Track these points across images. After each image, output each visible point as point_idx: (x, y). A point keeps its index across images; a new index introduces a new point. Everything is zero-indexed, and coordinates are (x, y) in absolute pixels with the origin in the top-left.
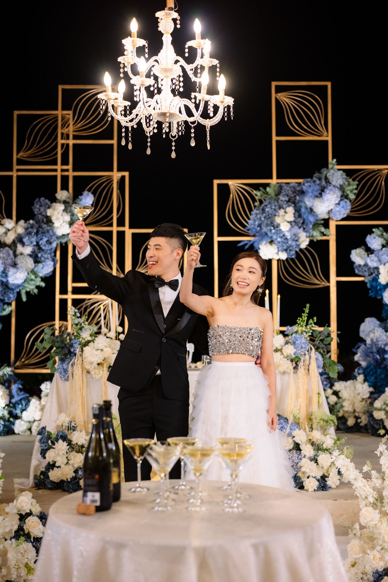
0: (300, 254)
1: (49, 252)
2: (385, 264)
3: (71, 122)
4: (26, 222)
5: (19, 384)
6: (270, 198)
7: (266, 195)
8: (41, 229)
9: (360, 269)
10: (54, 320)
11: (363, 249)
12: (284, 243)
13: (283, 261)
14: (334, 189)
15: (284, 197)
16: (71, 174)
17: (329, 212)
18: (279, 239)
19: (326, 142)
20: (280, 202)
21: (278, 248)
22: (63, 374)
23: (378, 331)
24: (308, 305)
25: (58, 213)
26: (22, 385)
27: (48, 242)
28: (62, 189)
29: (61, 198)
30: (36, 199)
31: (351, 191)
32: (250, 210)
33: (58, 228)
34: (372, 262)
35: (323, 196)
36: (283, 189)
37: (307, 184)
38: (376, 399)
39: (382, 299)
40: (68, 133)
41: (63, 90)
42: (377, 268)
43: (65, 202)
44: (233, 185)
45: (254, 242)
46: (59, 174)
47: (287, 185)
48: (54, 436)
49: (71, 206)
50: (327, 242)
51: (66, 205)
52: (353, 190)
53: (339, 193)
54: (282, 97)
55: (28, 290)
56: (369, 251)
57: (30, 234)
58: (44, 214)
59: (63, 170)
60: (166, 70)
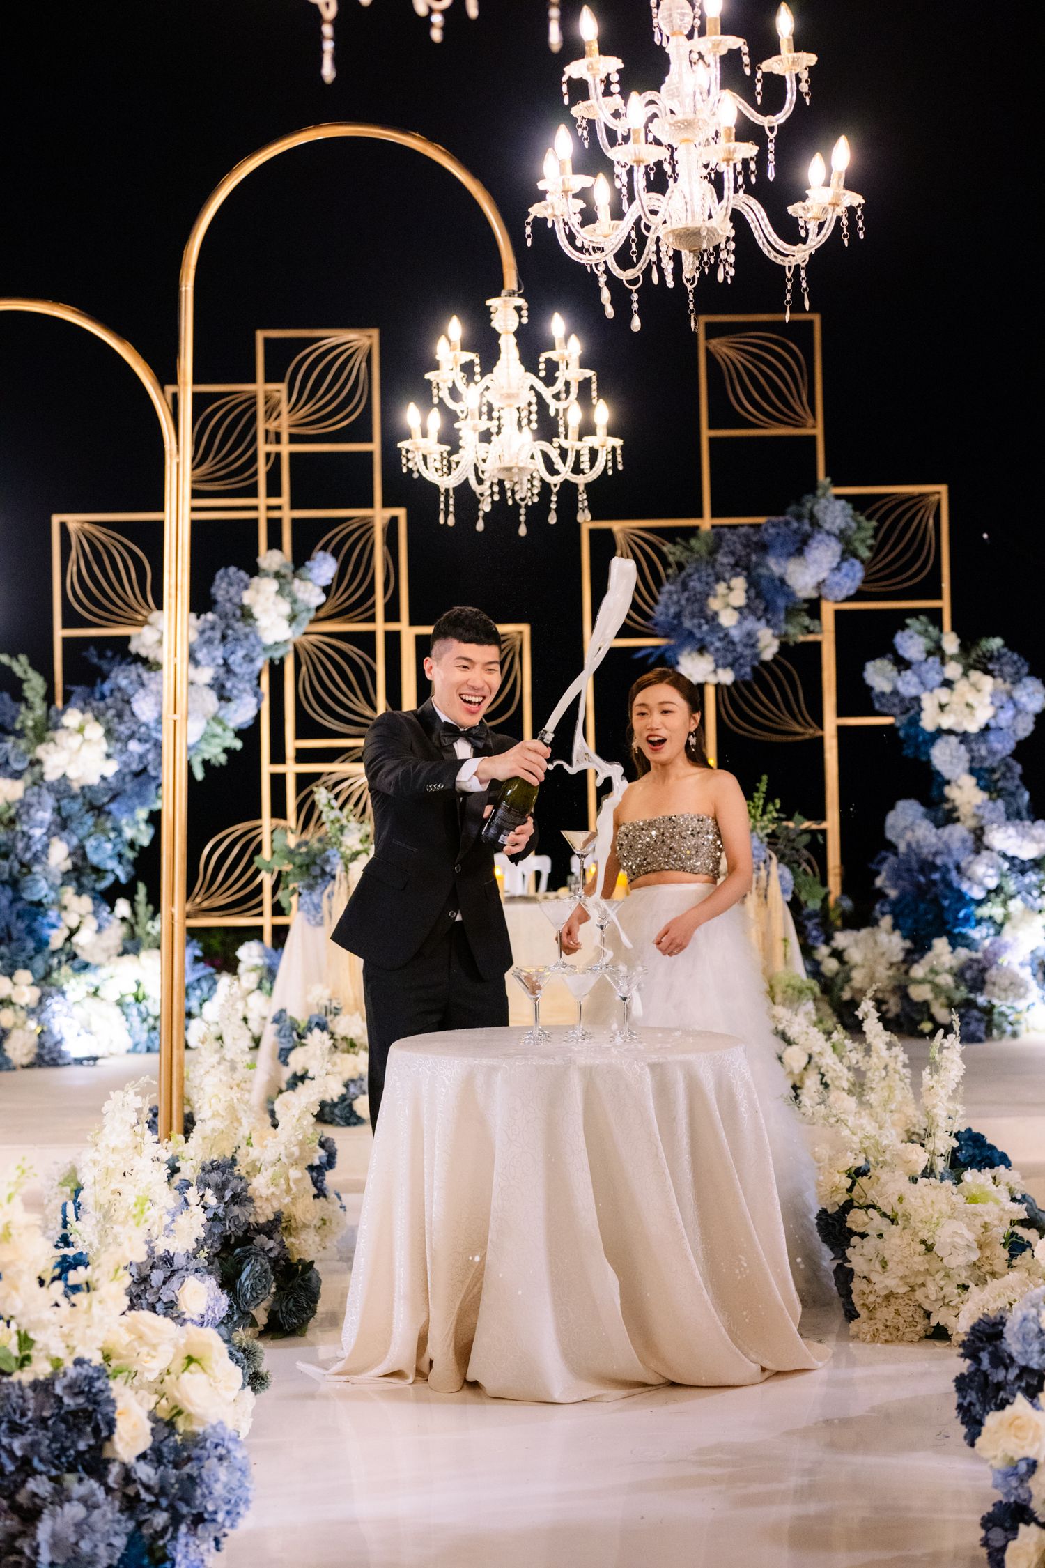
0: (762, 670)
1: (247, 677)
2: (931, 691)
3: (284, 407)
4: (198, 617)
5: (196, 947)
6: (697, 560)
7: (690, 554)
8: (230, 632)
9: (884, 701)
11: (889, 660)
12: (728, 650)
13: (728, 687)
14: (826, 539)
15: (727, 557)
16: (287, 515)
17: (820, 585)
18: (718, 644)
19: (813, 439)
20: (718, 568)
21: (716, 661)
22: (313, 912)
23: (920, 826)
24: (765, 778)
25: (267, 599)
26: (201, 949)
27: (247, 658)
28: (270, 546)
29: (270, 565)
30: (219, 568)
31: (863, 541)
32: (659, 584)
33: (266, 628)
34: (908, 685)
35: (806, 553)
36: (725, 539)
37: (772, 530)
38: (915, 961)
39: (929, 762)
40: (278, 430)
41: (267, 341)
42: (917, 699)
43: (278, 575)
44: (622, 530)
45: (667, 650)
46: (262, 516)
47: (732, 531)
48: (303, 1024)
49: (290, 583)
50: (817, 646)
51: (282, 581)
52: (867, 538)
53: (836, 547)
54: (719, 347)
55: (207, 756)
56: (902, 664)
57: (209, 642)
58: (236, 600)
59: (269, 508)
60: (509, 396)
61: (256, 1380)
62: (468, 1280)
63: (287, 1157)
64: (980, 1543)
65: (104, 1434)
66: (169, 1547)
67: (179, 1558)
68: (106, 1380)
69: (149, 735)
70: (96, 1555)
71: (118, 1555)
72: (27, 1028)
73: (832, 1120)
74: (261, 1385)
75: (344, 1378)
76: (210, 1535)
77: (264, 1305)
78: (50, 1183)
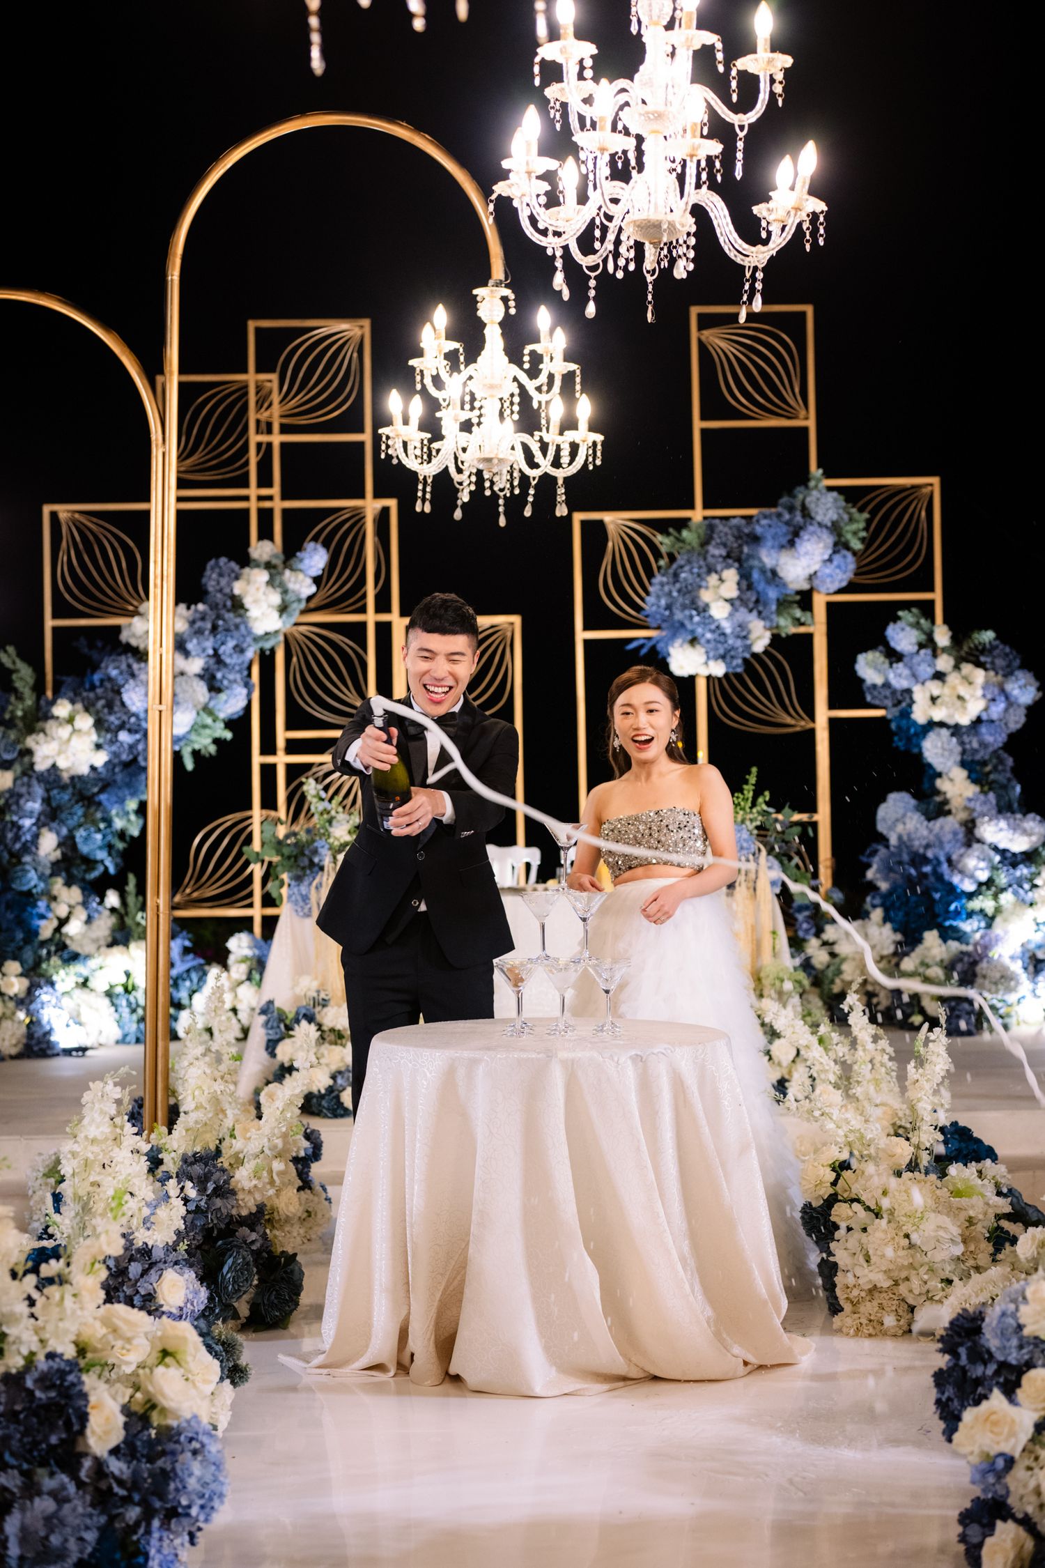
0: (753, 664)
1: (237, 668)
2: (923, 683)
3: (276, 398)
4: (188, 608)
5: (184, 938)
6: (689, 552)
7: (681, 545)
8: (221, 623)
9: (876, 693)
10: (250, 807)
11: (881, 652)
12: (720, 642)
13: (719, 679)
14: (819, 530)
15: (718, 548)
16: (278, 505)
17: (811, 578)
18: (709, 636)
19: (805, 430)
20: (710, 559)
21: (707, 652)
22: (301, 903)
23: (911, 818)
24: (754, 770)
25: (258, 589)
26: (190, 940)
27: (238, 649)
28: (261, 537)
29: (261, 556)
30: (210, 560)
31: (855, 533)
32: (650, 575)
33: (256, 619)
34: (899, 678)
35: (797, 545)
36: (717, 530)
37: (764, 522)
38: (906, 954)
39: (920, 754)
40: (270, 420)
41: (258, 331)
42: (909, 692)
43: (268, 566)
44: (613, 522)
45: (658, 642)
46: (253, 506)
47: (724, 522)
48: (291, 1016)
49: (282, 574)
50: (809, 638)
51: (273, 571)
52: (859, 530)
53: (829, 540)
54: (711, 338)
55: (197, 747)
56: (894, 656)
57: (199, 632)
58: (227, 590)
59: (260, 498)
60: (492, 387)
61: (235, 1374)
62: (448, 1273)
63: (270, 1149)
64: (957, 1539)
65: (76, 1428)
66: (142, 1542)
67: (153, 1552)
68: (79, 1374)
69: (139, 725)
70: (66, 1549)
71: (89, 1550)
72: (16, 1019)
73: (817, 1113)
74: (240, 1378)
75: (325, 1371)
76: (183, 1530)
77: (246, 1297)
78: (35, 1174)
